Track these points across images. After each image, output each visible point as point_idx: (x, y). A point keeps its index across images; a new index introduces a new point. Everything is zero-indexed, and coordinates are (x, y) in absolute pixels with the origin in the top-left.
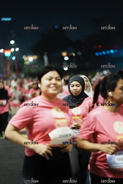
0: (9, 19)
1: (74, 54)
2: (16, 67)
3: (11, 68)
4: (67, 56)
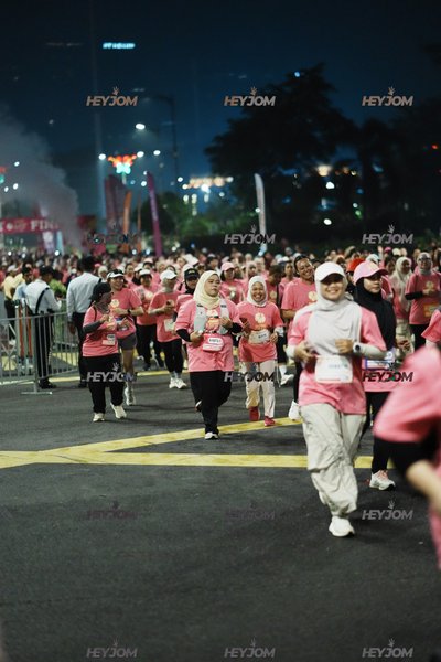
2: (155, 217)
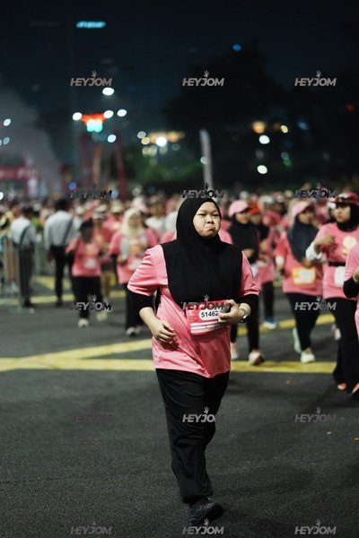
0: (100, 25)
1: (285, 129)
3: (103, 166)
4: (266, 133)
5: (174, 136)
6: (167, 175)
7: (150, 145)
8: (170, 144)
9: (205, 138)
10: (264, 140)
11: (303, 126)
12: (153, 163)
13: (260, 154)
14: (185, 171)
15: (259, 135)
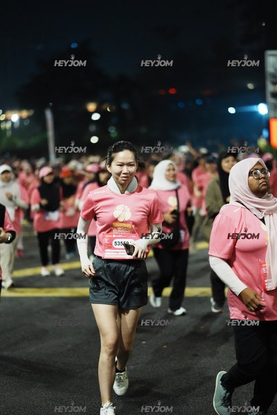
5: (25, 114)
6: (20, 143)
7: (6, 120)
8: (21, 120)
9: (49, 115)
10: (96, 117)
11: (125, 106)
12: (9, 134)
13: (93, 128)
14: (34, 141)
15: (92, 113)
